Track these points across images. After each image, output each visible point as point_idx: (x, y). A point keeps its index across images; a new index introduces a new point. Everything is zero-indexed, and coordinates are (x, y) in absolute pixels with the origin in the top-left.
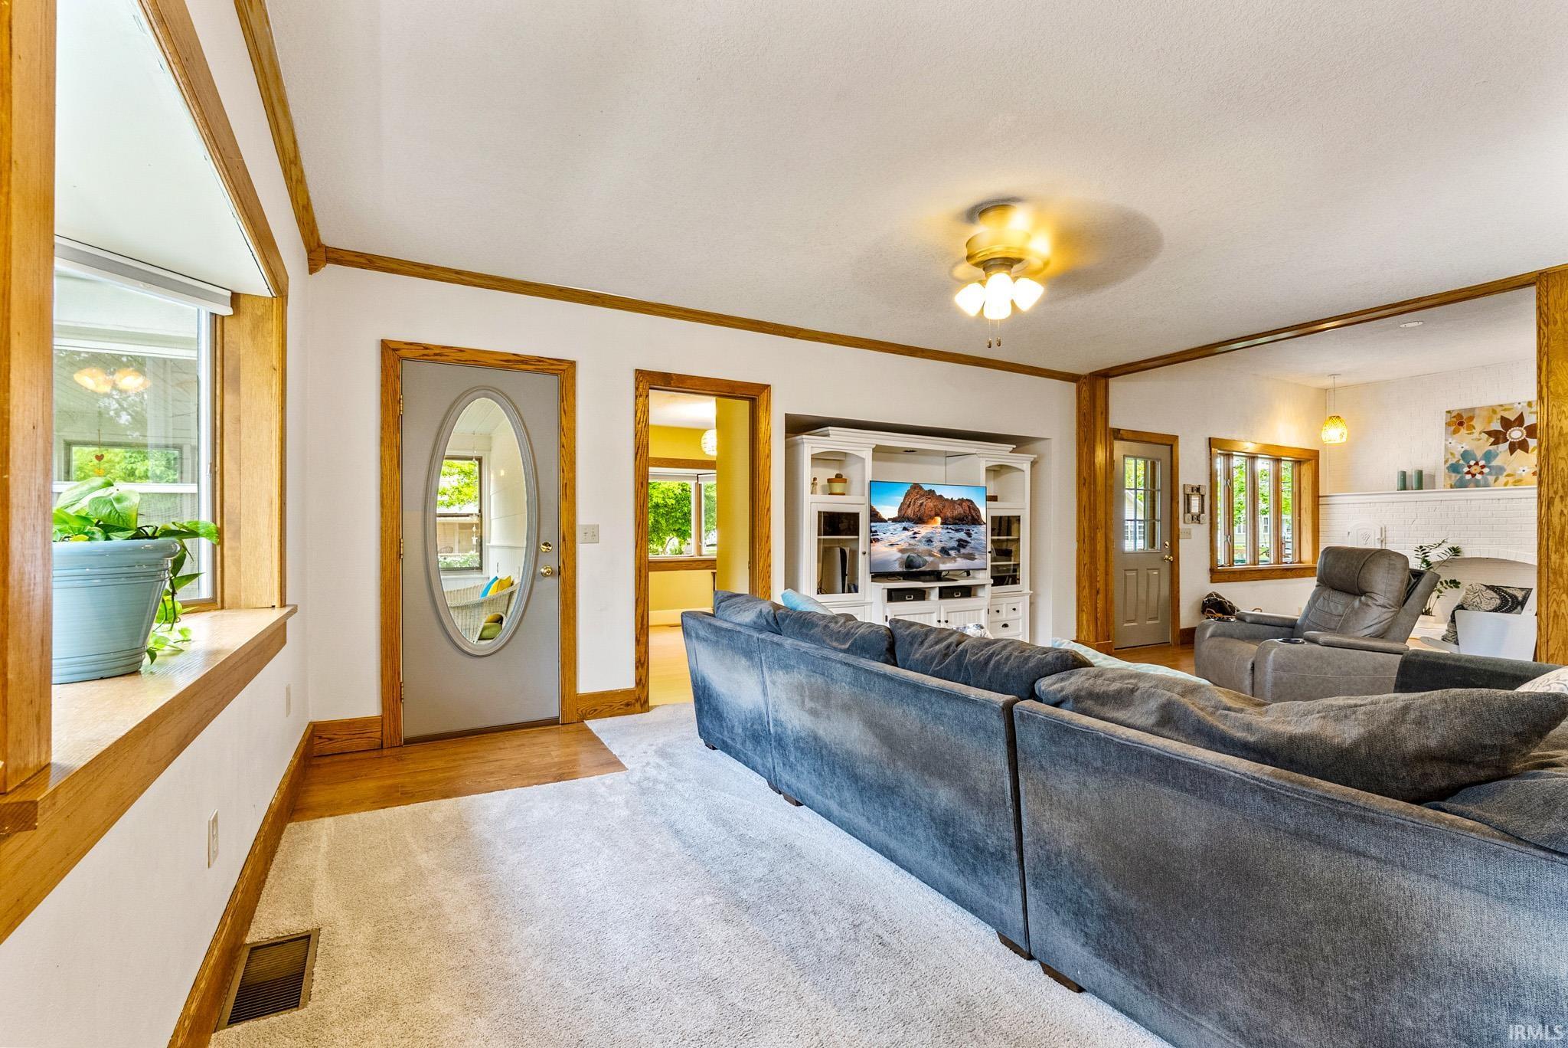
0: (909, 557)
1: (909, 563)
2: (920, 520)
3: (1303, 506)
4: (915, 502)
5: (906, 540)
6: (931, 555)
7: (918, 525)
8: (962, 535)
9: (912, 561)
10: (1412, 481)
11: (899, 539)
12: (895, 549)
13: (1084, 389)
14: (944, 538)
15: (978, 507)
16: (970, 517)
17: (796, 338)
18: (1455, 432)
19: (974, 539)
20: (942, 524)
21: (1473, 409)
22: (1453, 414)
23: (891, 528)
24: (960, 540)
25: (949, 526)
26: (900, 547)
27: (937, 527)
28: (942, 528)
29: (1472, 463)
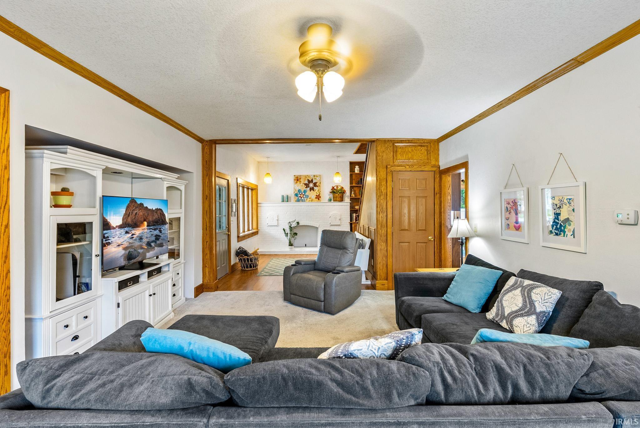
0: (129, 252)
1: (129, 257)
2: (135, 225)
3: (253, 207)
4: (132, 213)
5: (128, 240)
6: (142, 248)
7: (135, 229)
8: (157, 232)
9: (131, 254)
11: (123, 240)
12: (120, 248)
14: (149, 236)
15: (164, 213)
16: (161, 220)
18: (296, 183)
19: (163, 234)
20: (147, 226)
21: (301, 176)
22: (296, 177)
23: (117, 233)
24: (156, 236)
25: (151, 227)
26: (124, 246)
27: (144, 229)
28: (148, 229)
29: (301, 193)
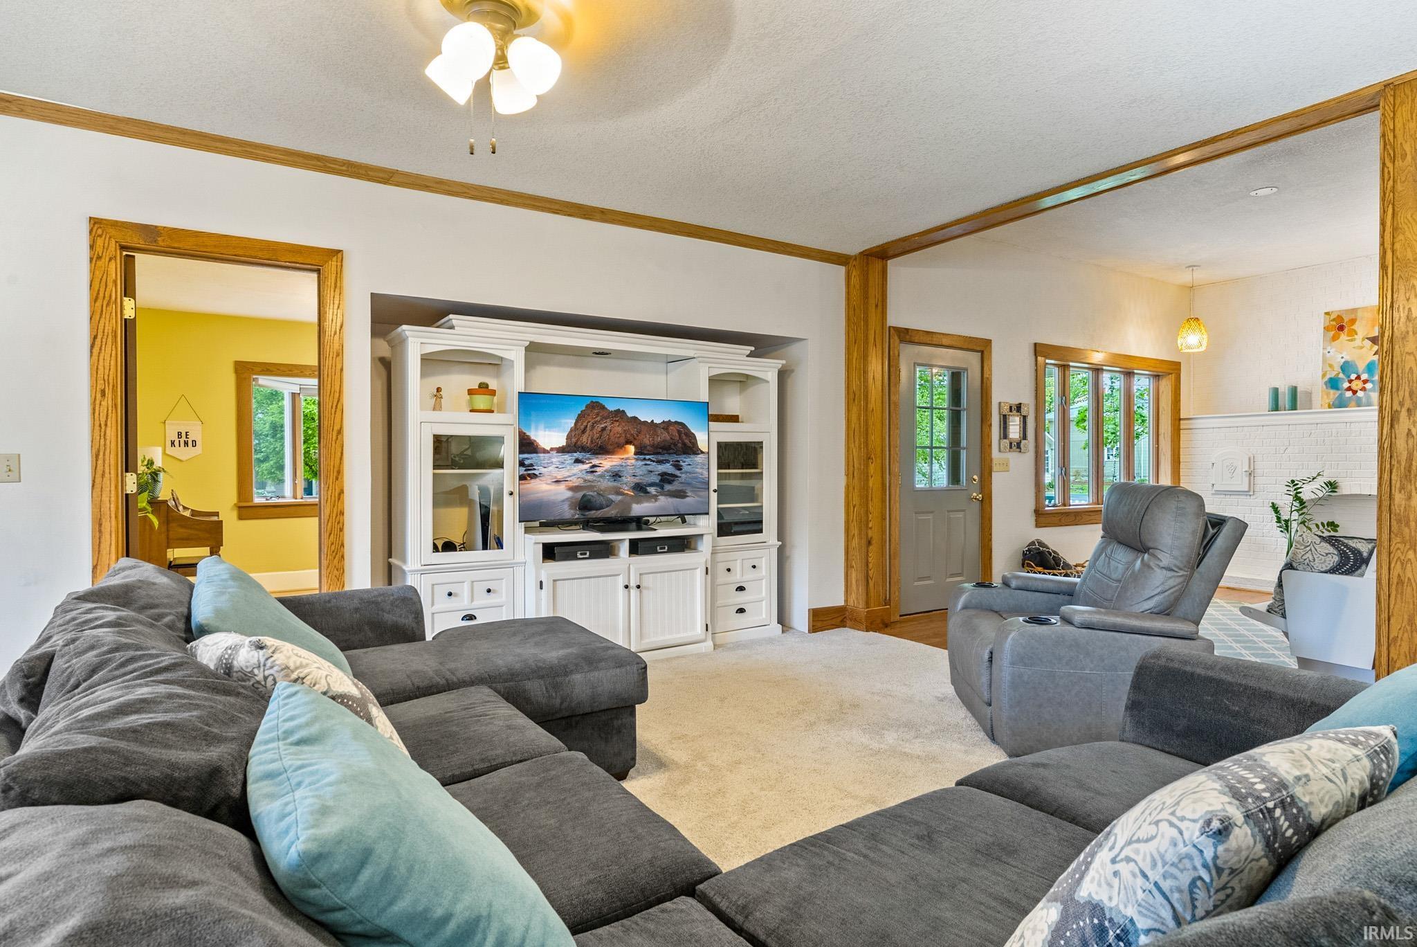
0: (584, 496)
1: (585, 505)
2: (602, 449)
3: (1162, 431)
4: (593, 427)
5: (580, 475)
6: (618, 492)
7: (600, 456)
8: (668, 468)
9: (589, 501)
10: (1285, 400)
11: (568, 474)
12: (562, 487)
13: (854, 273)
14: (639, 472)
15: (693, 431)
16: (680, 445)
17: (391, 184)
18: (1335, 338)
19: (687, 472)
20: (635, 454)
22: (1333, 317)
23: (554, 460)
24: (663, 475)
25: (647, 457)
26: (571, 484)
27: (627, 459)
28: (637, 459)
29: (1353, 376)
